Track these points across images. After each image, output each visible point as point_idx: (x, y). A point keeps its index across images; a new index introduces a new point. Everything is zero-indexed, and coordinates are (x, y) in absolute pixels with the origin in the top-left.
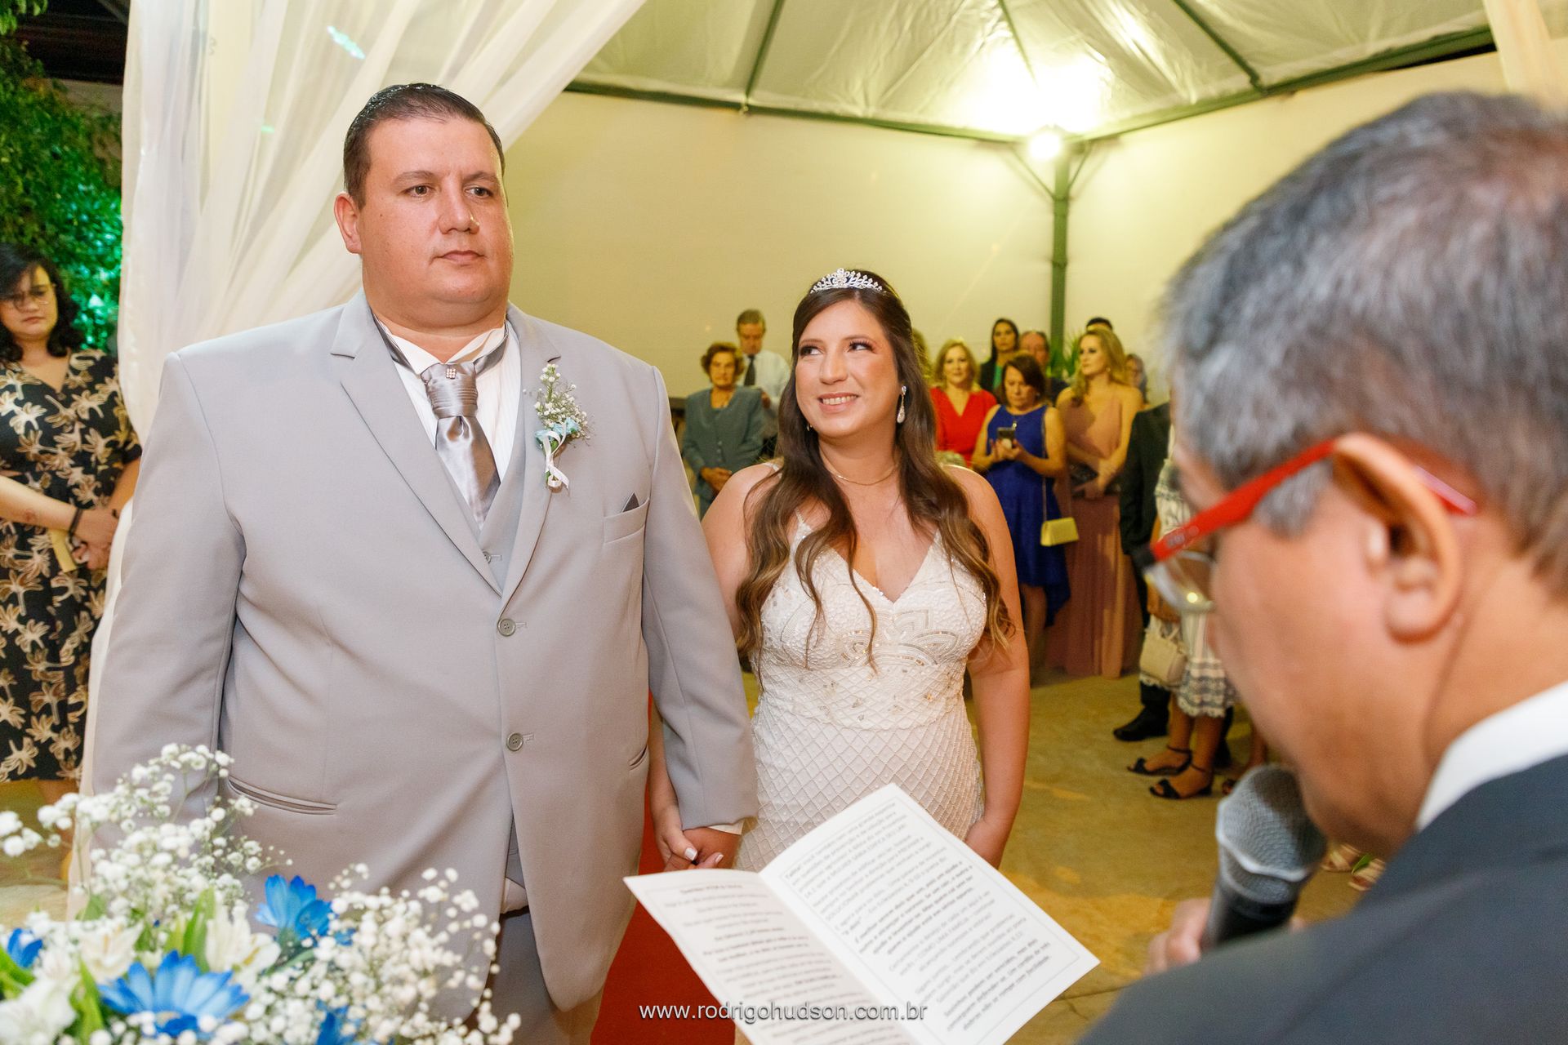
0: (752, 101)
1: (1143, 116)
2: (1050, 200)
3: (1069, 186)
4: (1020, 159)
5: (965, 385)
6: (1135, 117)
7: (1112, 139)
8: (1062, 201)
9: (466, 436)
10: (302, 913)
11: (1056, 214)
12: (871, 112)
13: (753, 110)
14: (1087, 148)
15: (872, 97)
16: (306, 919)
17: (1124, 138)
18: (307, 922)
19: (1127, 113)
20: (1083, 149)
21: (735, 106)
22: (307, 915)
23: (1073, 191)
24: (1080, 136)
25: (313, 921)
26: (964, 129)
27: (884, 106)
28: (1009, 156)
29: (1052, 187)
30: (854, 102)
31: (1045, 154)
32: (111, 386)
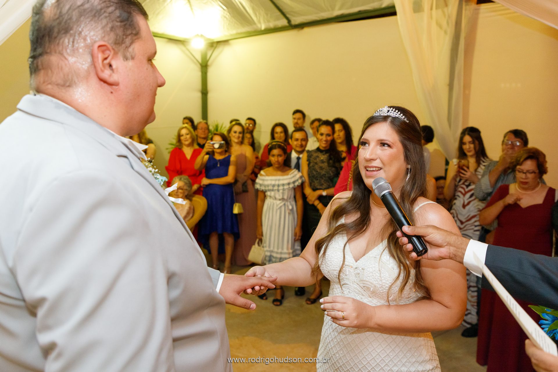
1: (240, 33)
2: (199, 66)
3: (208, 61)
4: (186, 48)
5: (191, 145)
6: (237, 34)
7: (225, 42)
8: (204, 67)
11: (202, 72)
14: (215, 45)
17: (231, 42)
20: (214, 45)
23: (209, 63)
24: (212, 40)
26: (163, 34)
28: (182, 46)
29: (200, 61)
31: (197, 46)
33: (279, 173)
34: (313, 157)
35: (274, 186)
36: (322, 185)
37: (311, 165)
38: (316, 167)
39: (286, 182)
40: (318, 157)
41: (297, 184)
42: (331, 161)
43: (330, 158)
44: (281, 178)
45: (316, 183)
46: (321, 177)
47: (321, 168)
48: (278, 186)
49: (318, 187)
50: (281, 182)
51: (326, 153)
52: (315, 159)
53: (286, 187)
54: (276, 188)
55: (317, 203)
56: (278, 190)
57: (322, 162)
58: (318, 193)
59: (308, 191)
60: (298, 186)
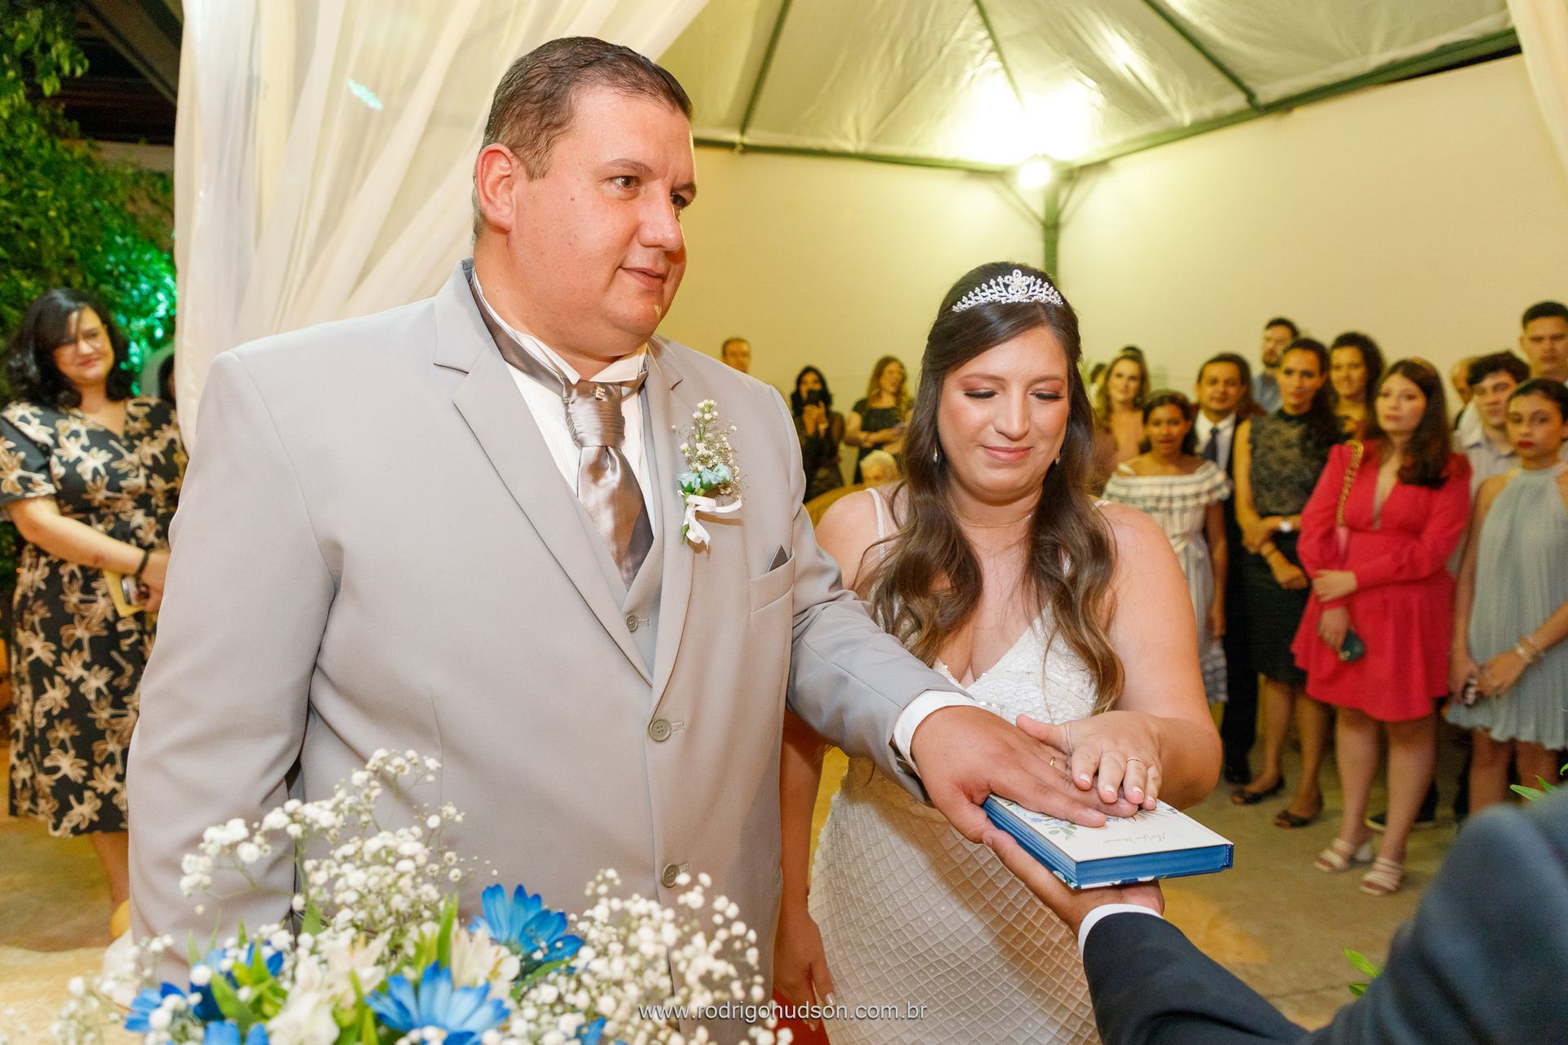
0: (747, 140)
1: (1135, 140)
2: (1039, 226)
3: (1059, 213)
4: (1009, 187)
6: (1127, 142)
7: (1102, 165)
8: (1052, 228)
9: (614, 470)
10: (526, 925)
11: (1045, 241)
12: (863, 147)
13: (748, 149)
14: (1076, 175)
15: (865, 129)
16: (532, 931)
17: (1115, 163)
18: (532, 934)
19: (1117, 138)
20: (1072, 175)
21: (730, 146)
22: (533, 926)
23: (1063, 218)
24: (1070, 164)
25: (539, 933)
27: (876, 140)
28: (998, 185)
29: (1041, 214)
30: (846, 138)
31: (1034, 182)
32: (169, 433)
33: (1172, 468)
34: (1264, 433)
35: (1159, 499)
36: (1282, 504)
37: (1259, 452)
38: (1270, 457)
39: (1190, 490)
40: (1277, 432)
41: (1217, 495)
42: (1310, 444)
43: (1305, 438)
44: (1177, 479)
45: (1268, 500)
46: (1282, 484)
47: (1284, 462)
48: (1171, 499)
49: (1273, 509)
50: (1177, 491)
51: (1299, 424)
52: (1270, 437)
53: (1191, 503)
54: (1164, 505)
55: (1267, 549)
56: (1170, 511)
57: (1288, 445)
58: (1272, 523)
59: (1246, 517)
60: (1220, 502)
